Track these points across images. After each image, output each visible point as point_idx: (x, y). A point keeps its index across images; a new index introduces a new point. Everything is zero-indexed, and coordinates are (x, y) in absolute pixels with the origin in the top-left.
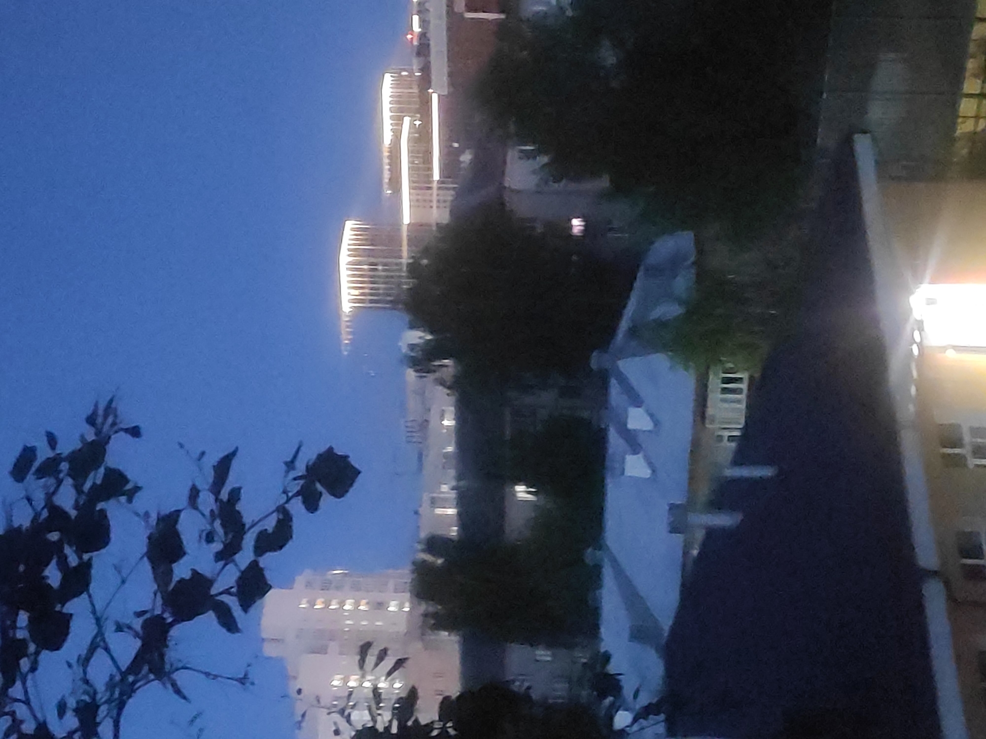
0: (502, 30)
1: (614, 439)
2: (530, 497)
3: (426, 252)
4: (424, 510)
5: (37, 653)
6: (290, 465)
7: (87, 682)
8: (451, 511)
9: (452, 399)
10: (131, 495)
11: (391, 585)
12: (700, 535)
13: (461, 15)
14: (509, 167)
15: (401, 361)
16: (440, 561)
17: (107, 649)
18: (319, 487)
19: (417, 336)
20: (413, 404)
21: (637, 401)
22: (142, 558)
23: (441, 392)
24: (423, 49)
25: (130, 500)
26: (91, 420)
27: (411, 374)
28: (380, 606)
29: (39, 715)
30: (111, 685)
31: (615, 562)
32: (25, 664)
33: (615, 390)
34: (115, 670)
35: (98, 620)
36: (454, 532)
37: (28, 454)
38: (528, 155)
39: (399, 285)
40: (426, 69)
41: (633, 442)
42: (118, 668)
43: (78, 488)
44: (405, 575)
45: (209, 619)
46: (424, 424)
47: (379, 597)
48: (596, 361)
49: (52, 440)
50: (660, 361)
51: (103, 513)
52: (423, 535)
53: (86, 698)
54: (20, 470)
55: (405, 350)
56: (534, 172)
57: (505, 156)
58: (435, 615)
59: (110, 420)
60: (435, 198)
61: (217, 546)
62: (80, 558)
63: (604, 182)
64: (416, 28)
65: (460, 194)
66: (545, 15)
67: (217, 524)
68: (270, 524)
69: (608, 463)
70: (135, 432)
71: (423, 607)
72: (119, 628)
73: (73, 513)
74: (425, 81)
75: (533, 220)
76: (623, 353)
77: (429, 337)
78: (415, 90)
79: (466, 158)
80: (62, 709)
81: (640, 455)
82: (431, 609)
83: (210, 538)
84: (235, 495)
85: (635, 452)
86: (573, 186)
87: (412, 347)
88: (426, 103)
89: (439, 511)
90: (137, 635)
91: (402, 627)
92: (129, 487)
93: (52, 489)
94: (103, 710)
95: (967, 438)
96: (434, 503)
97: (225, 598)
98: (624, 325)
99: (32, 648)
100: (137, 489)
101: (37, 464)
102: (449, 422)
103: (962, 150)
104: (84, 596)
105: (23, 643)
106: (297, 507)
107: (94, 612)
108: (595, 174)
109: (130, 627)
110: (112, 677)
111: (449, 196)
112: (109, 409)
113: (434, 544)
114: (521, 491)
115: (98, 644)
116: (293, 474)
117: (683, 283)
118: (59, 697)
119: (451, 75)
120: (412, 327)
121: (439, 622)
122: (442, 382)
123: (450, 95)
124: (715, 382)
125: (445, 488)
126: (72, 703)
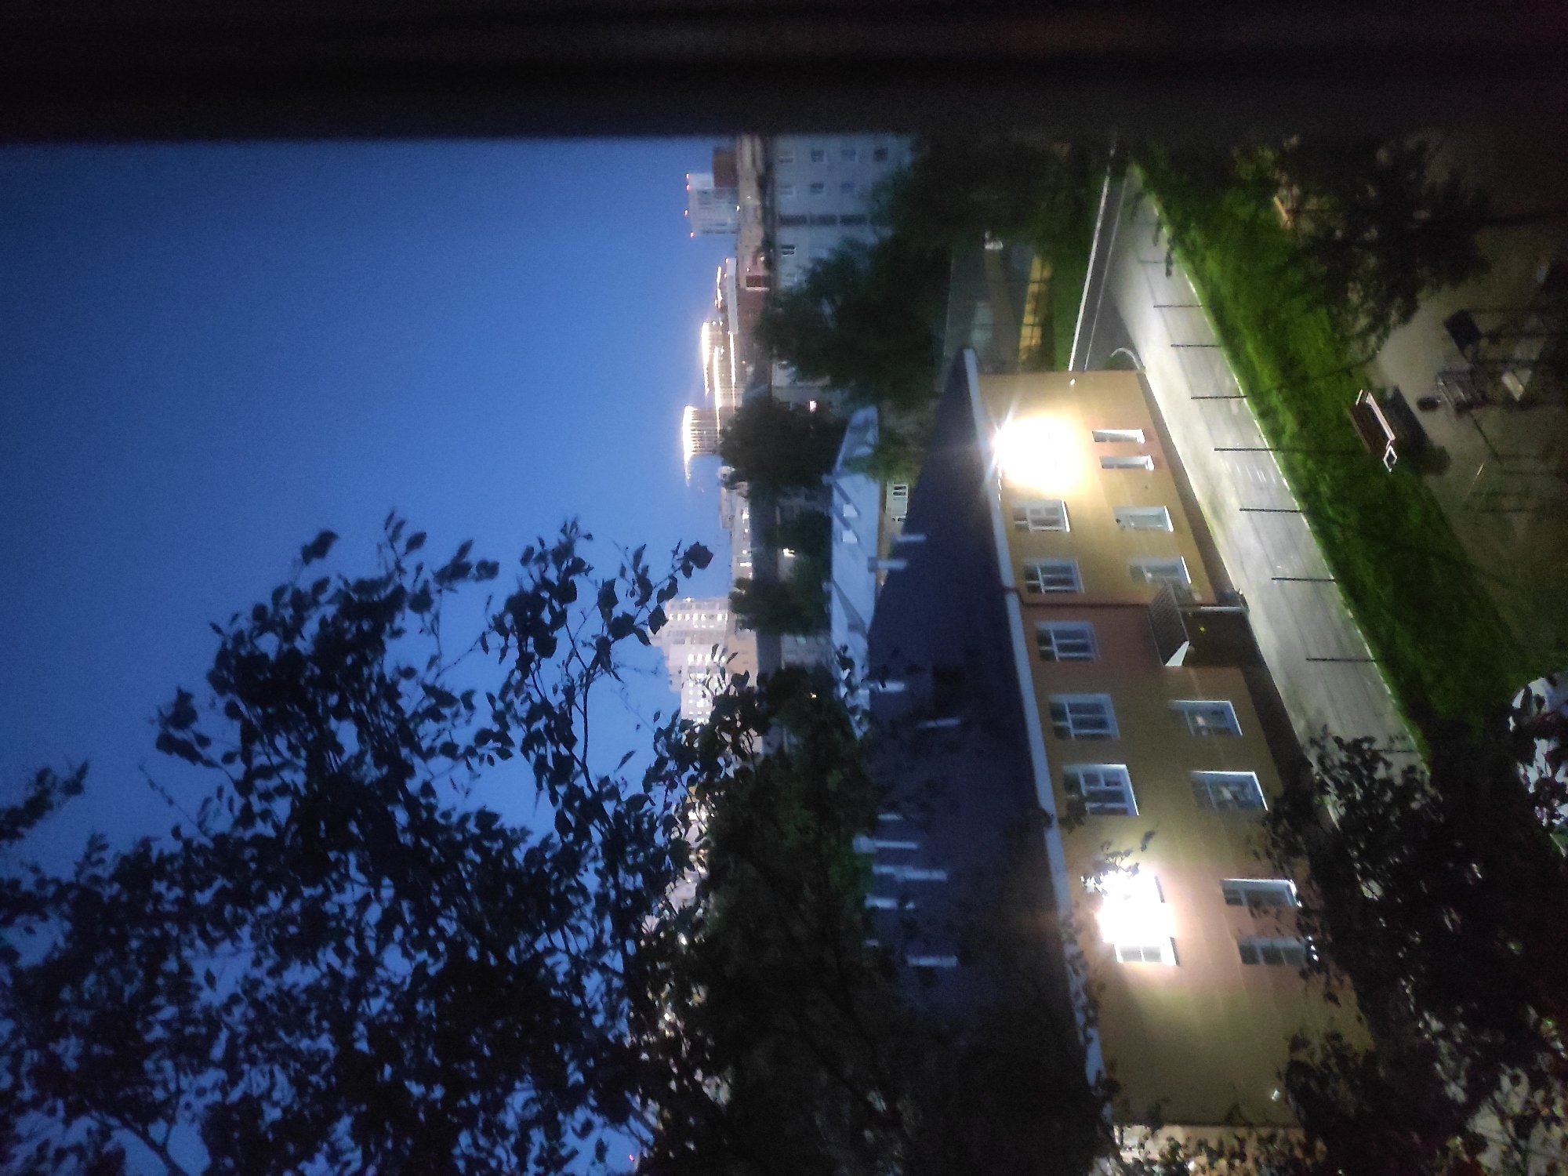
0: (768, 297)
1: (836, 523)
2: (792, 555)
3: (730, 422)
4: (734, 564)
5: (539, 660)
6: (675, 552)
7: (568, 675)
8: (749, 564)
9: (747, 504)
10: (587, 572)
11: (718, 606)
12: (884, 573)
13: (744, 289)
14: (774, 373)
15: (718, 484)
16: (744, 592)
17: (578, 656)
18: (691, 564)
19: (727, 470)
20: (725, 506)
21: (848, 500)
22: (594, 607)
23: (741, 500)
24: (724, 309)
25: (586, 575)
26: (563, 531)
27: (724, 490)
28: (712, 617)
29: (542, 694)
30: (581, 677)
31: (839, 589)
32: (533, 666)
33: (836, 497)
34: (583, 668)
35: (572, 641)
36: (751, 575)
37: (529, 551)
38: (784, 367)
39: (715, 441)
40: (726, 321)
41: (846, 524)
42: (584, 666)
43: (559, 570)
44: (725, 600)
45: (632, 638)
46: (732, 518)
47: (711, 612)
48: (826, 479)
49: (542, 543)
50: (860, 479)
51: (573, 584)
52: (734, 577)
53: (569, 684)
54: (525, 560)
55: (720, 477)
56: (789, 376)
57: (771, 367)
58: (743, 621)
59: (574, 530)
60: (733, 392)
61: (637, 598)
62: (561, 607)
63: (826, 380)
64: (720, 298)
65: (747, 390)
66: (791, 288)
67: (637, 585)
68: (665, 585)
69: (833, 536)
70: (589, 537)
71: (735, 617)
72: (585, 645)
73: (556, 583)
74: (725, 328)
75: (789, 403)
76: (839, 475)
77: (733, 470)
78: (720, 333)
79: (750, 369)
80: (555, 691)
81: (851, 531)
82: (740, 618)
83: (633, 594)
84: (646, 569)
85: (848, 529)
86: (810, 384)
87: (725, 475)
88: (726, 339)
89: (742, 565)
90: (594, 648)
91: (724, 628)
92: (586, 567)
93: (543, 570)
94: (578, 690)
95: (1029, 515)
96: (739, 560)
97: (643, 627)
98: (840, 458)
99: (537, 657)
100: (590, 568)
101: (534, 556)
102: (746, 516)
103: (1023, 357)
104: (564, 628)
105: (533, 655)
106: (680, 575)
107: (571, 637)
108: (821, 375)
109: (590, 644)
110: (582, 673)
111: (741, 391)
112: (574, 524)
113: (741, 583)
114: (787, 552)
115: (573, 653)
116: (677, 557)
117: (871, 436)
118: (554, 684)
119: (739, 323)
120: (724, 464)
121: (744, 625)
122: (740, 494)
123: (739, 334)
124: (890, 490)
125: (745, 552)
126: (561, 687)
